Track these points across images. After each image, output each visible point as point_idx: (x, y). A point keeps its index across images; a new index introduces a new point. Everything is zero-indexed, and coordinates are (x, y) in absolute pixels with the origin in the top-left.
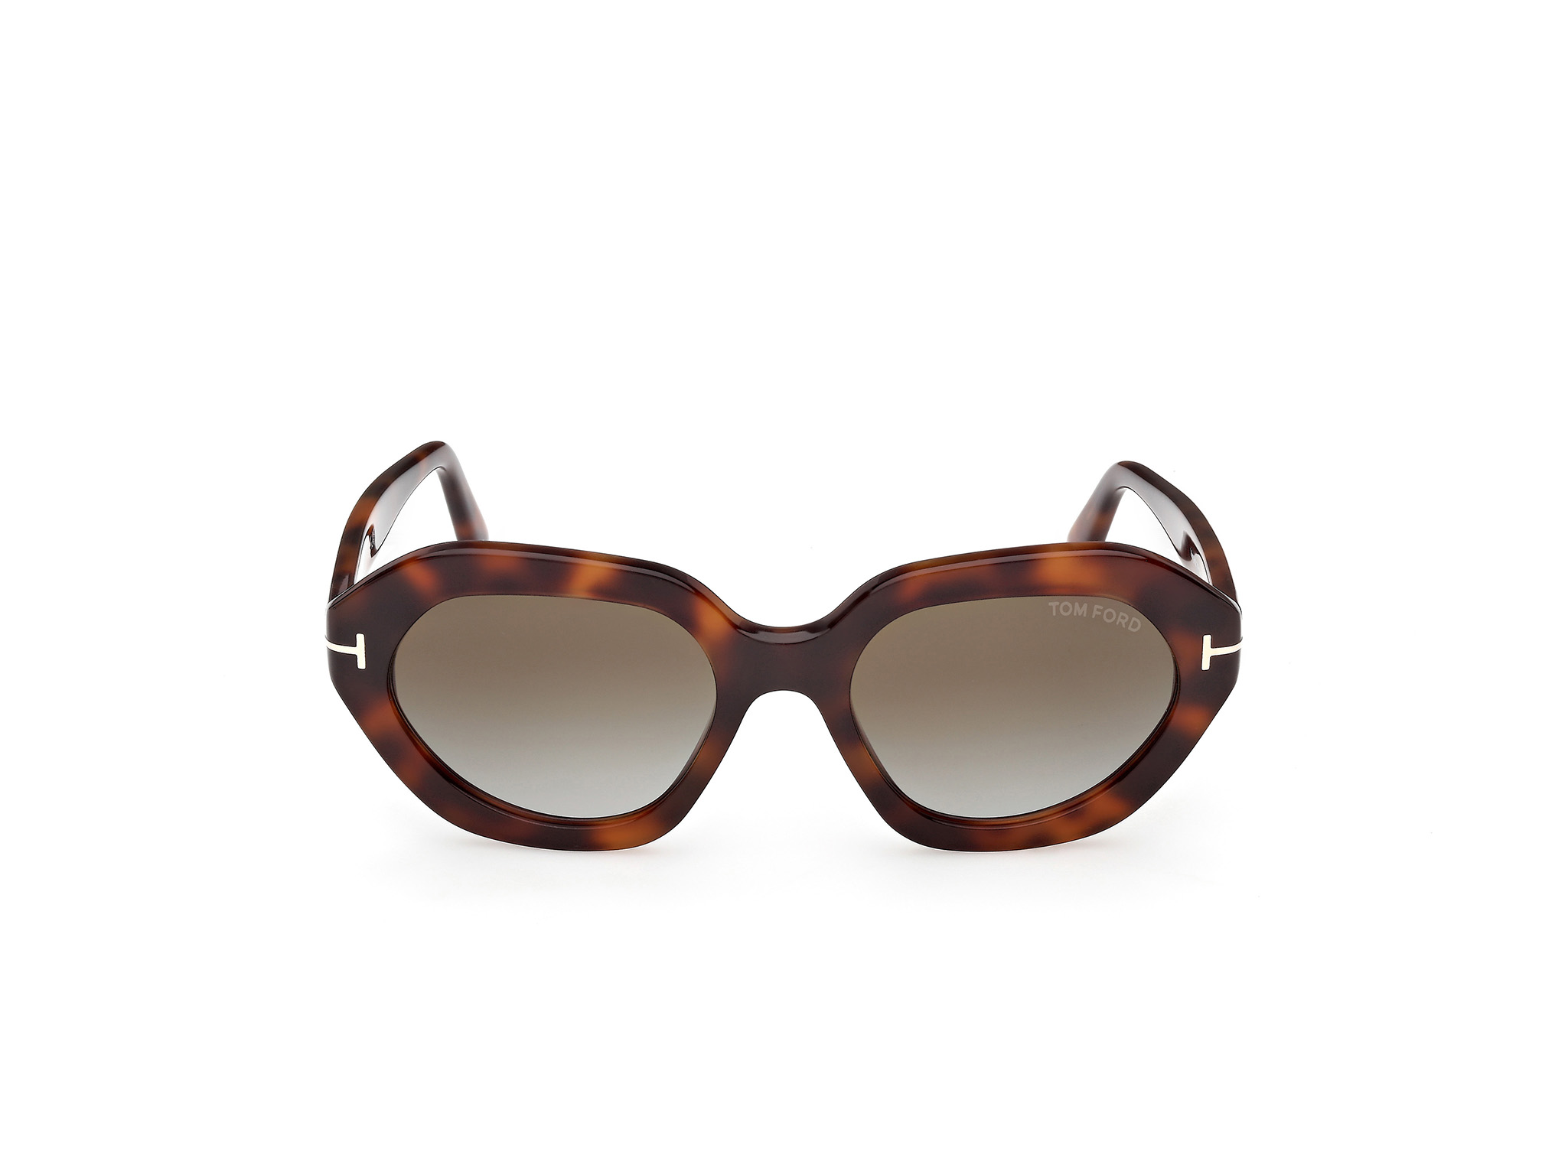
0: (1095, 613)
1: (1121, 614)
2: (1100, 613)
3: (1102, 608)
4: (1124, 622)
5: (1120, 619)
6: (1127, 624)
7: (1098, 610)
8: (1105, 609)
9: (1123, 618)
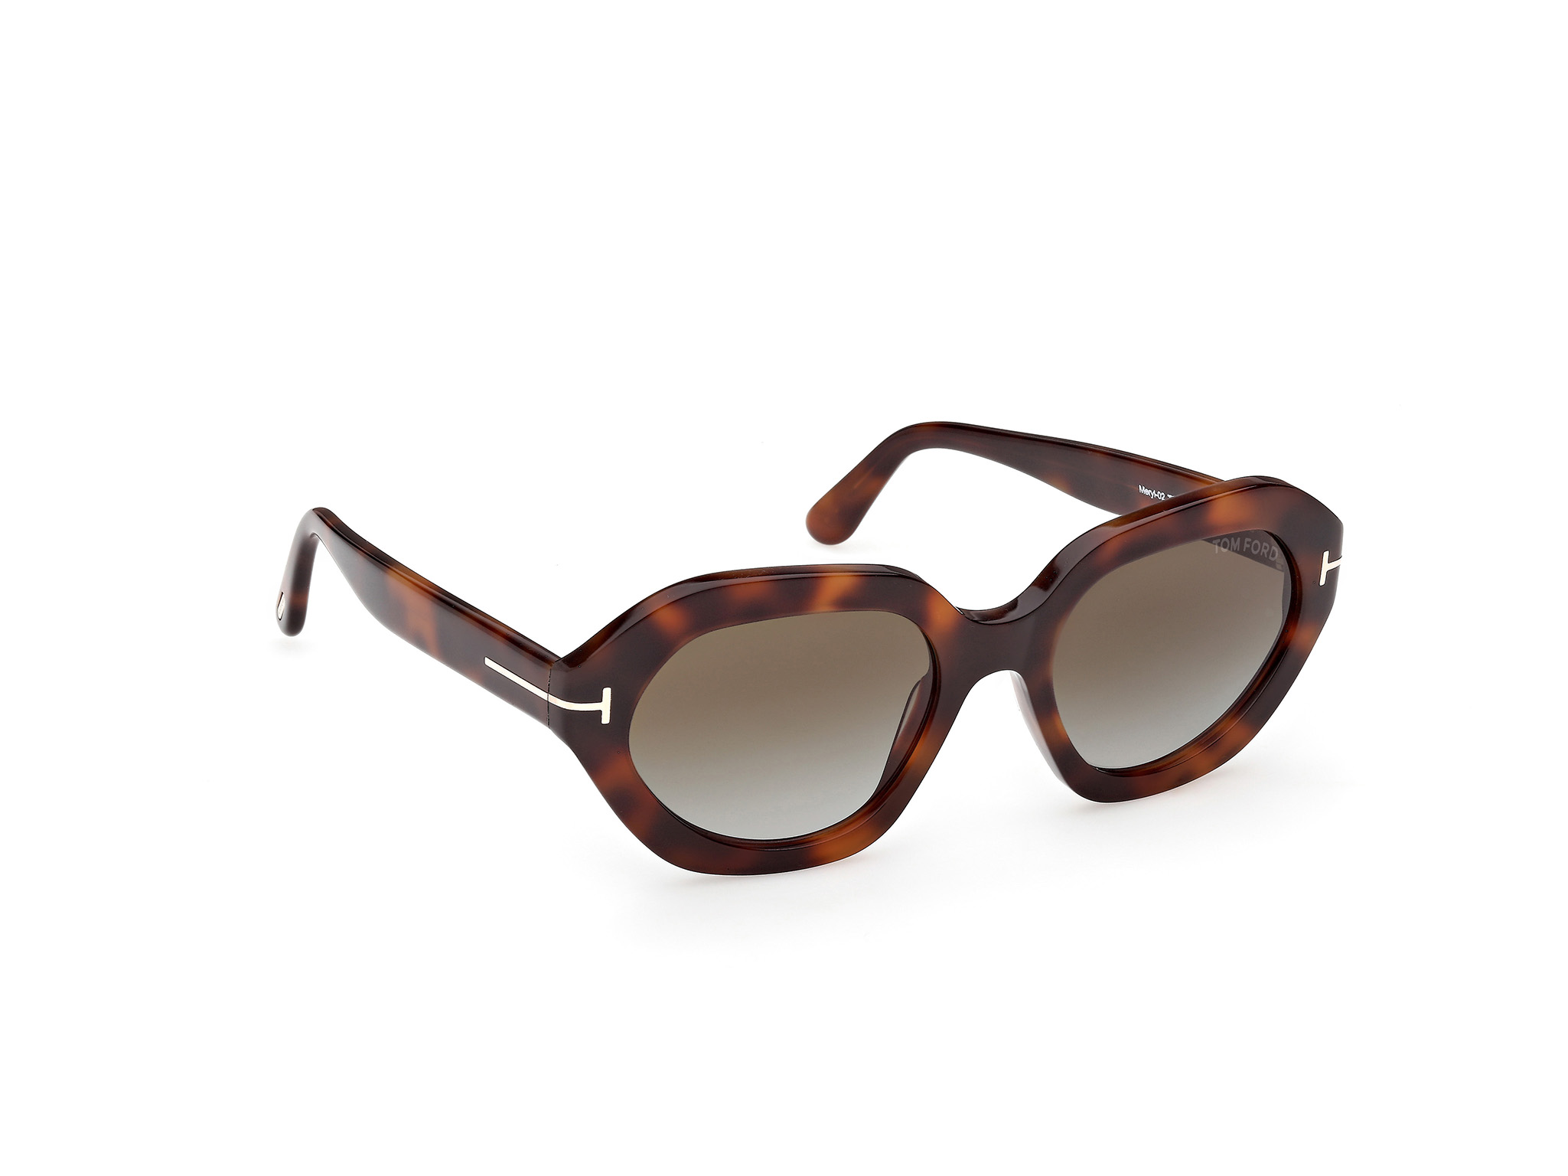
0: (1246, 546)
1: (1265, 544)
2: (1248, 546)
3: (1250, 540)
4: (1266, 551)
5: (1263, 550)
6: (1268, 553)
7: (1248, 543)
8: (1252, 541)
9: (1266, 548)
